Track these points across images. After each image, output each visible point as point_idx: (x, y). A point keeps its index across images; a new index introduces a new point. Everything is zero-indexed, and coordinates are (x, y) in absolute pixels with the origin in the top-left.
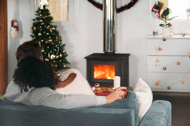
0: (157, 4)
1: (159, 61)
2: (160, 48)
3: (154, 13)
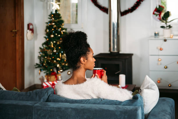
0: (158, 7)
1: (160, 61)
2: (161, 48)
3: (155, 16)
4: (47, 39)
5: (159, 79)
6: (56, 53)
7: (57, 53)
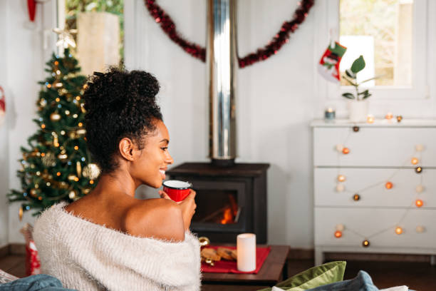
0: (333, 46)
1: (342, 181)
2: (345, 149)
3: (325, 68)
4: (40, 126)
5: (340, 228)
6: (66, 163)
7: (69, 163)
